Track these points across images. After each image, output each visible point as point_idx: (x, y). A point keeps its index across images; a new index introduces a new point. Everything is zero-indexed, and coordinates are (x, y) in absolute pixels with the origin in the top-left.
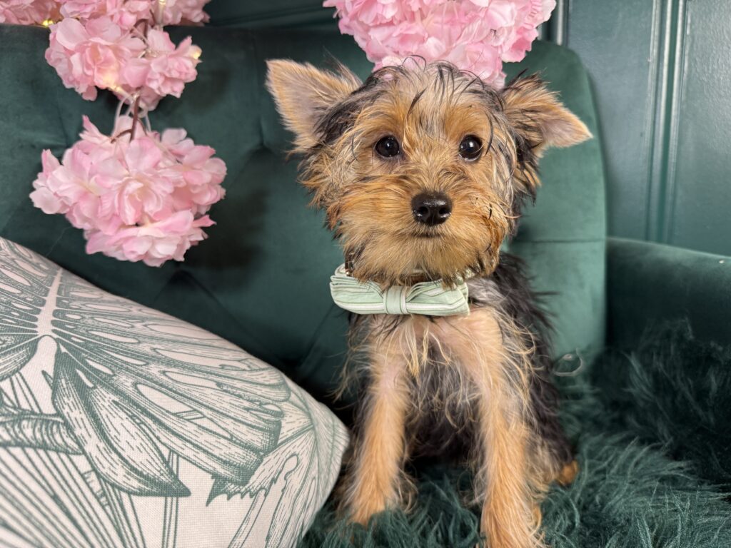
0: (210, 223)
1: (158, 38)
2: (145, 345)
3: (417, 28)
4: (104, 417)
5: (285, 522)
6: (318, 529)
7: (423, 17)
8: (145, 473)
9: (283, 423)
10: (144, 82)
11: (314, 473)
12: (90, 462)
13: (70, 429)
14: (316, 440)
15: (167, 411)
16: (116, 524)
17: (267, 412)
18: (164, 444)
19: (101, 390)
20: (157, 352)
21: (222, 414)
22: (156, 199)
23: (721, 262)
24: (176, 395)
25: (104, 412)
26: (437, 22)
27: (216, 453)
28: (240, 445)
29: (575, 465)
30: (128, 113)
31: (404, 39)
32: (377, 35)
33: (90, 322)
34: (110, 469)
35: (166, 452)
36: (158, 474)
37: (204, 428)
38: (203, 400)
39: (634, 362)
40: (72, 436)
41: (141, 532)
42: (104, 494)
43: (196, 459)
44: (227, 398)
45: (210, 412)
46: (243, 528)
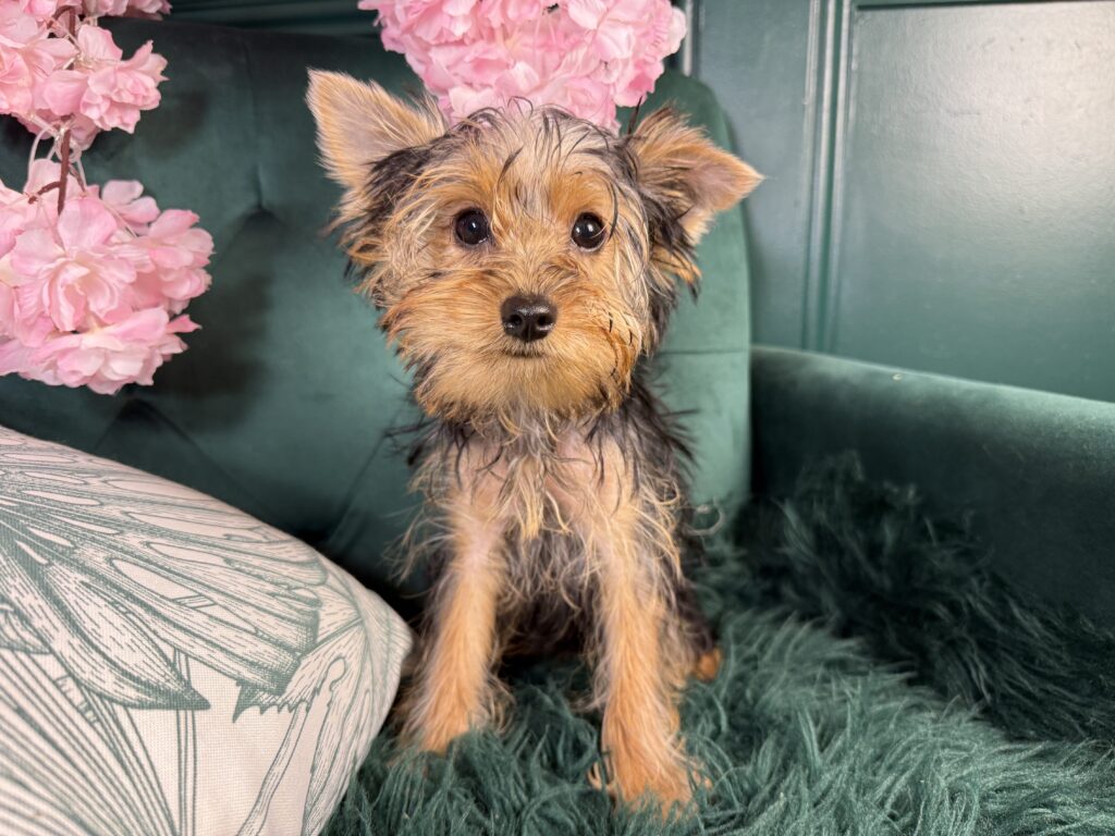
0: (191, 327)
1: (95, 40)
2: (110, 507)
3: (498, 51)
4: (73, 604)
5: (334, 749)
6: (377, 762)
7: (506, 36)
8: (143, 679)
9: (322, 615)
10: (78, 107)
11: (367, 683)
12: (63, 665)
13: (25, 620)
14: (366, 638)
15: (162, 597)
16: (112, 746)
17: (299, 599)
18: (165, 641)
19: (61, 567)
20: (132, 517)
21: (239, 600)
22: (108, 291)
23: (896, 378)
24: (170, 575)
25: (71, 598)
26: (526, 45)
27: (239, 651)
28: (269, 640)
29: (717, 654)
30: (50, 155)
31: (480, 65)
32: (440, 58)
33: (20, 478)
34: (92, 673)
35: (169, 652)
36: (163, 680)
37: (216, 619)
38: (209, 580)
39: (790, 514)
40: (29, 628)
41: (148, 757)
42: (90, 707)
43: (213, 660)
44: (242, 579)
45: (223, 598)
46: (282, 753)
